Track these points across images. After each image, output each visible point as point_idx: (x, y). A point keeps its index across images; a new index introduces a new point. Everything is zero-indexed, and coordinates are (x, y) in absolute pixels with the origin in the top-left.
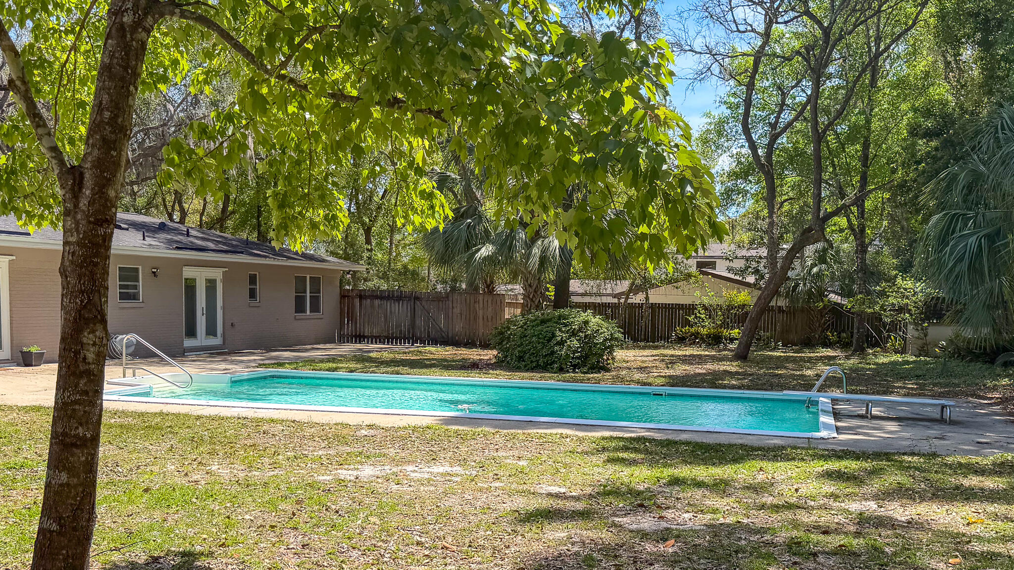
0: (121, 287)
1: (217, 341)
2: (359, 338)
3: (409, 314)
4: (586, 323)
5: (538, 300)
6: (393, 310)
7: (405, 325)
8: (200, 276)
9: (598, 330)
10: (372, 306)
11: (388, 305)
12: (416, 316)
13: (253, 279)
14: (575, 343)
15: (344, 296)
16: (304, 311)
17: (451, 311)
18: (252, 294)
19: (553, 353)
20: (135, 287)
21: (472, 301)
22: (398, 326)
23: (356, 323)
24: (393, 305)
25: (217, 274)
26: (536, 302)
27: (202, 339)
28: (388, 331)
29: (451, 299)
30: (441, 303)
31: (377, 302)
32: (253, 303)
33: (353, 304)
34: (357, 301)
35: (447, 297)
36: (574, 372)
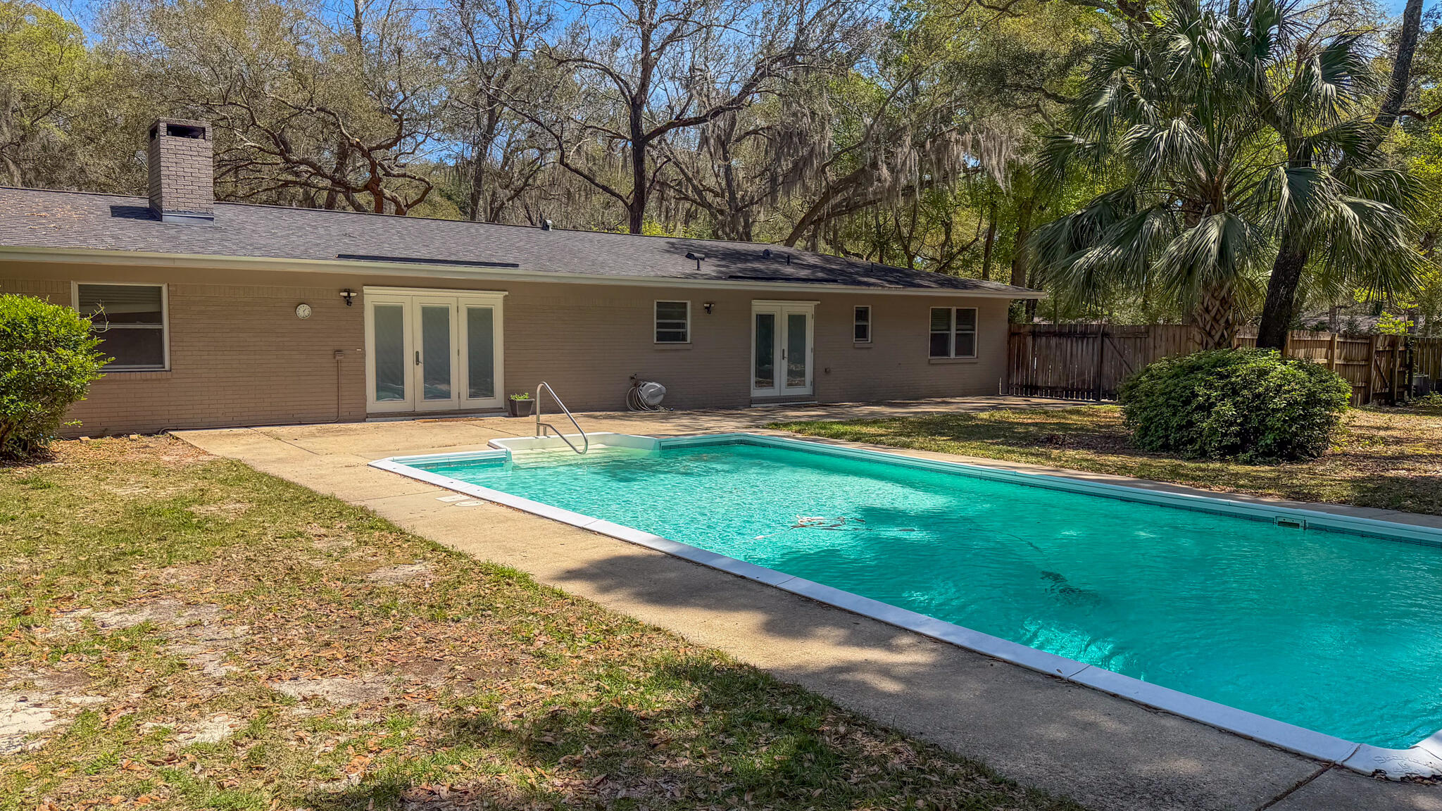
0: (659, 325)
1: (805, 391)
2: (1030, 389)
3: (1095, 358)
4: (1263, 373)
5: (1219, 334)
6: (1074, 353)
7: (1089, 373)
8: (782, 311)
9: (1280, 386)
10: (1048, 346)
11: (1067, 344)
12: (1105, 361)
13: (862, 314)
14: (1227, 409)
15: (1014, 334)
16: (946, 353)
17: (1152, 351)
18: (861, 332)
19: (1191, 424)
20: (683, 326)
21: (1184, 338)
22: (1081, 374)
23: (1027, 370)
24: (1074, 344)
25: (807, 309)
26: (1217, 338)
27: (781, 385)
28: (1068, 380)
29: (1152, 334)
30: (1138, 340)
31: (1053, 341)
32: (861, 343)
33: (1025, 344)
34: (1029, 340)
35: (1147, 332)
36: (1222, 460)
